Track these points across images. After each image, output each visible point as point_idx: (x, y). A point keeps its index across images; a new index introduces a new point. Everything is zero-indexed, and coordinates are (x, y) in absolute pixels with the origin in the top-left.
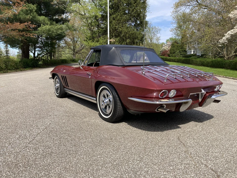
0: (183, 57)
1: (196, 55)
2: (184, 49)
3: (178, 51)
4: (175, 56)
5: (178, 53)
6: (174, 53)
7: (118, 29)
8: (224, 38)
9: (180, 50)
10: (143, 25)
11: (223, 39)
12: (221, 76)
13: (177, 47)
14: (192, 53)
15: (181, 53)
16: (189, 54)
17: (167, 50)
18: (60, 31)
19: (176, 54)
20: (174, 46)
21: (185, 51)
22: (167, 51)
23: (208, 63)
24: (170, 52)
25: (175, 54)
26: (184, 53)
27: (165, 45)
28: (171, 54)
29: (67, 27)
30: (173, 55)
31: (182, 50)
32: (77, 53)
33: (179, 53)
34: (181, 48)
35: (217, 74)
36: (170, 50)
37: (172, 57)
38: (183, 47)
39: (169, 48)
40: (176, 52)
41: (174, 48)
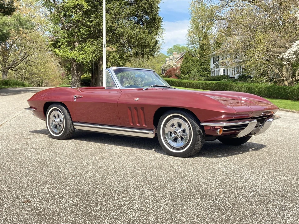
0: (205, 80)
1: (228, 76)
2: (206, 67)
3: (195, 70)
4: (190, 79)
5: (195, 72)
6: (188, 73)
7: (115, 30)
8: (289, 51)
9: (198, 68)
10: (156, 23)
11: (288, 53)
12: (295, 111)
13: (193, 63)
14: (221, 73)
15: (200, 72)
16: (215, 74)
17: (174, 67)
18: (7, 28)
19: (192, 74)
20: (188, 61)
21: (207, 70)
22: (175, 70)
23: (262, 91)
24: (182, 72)
25: (190, 75)
26: (206, 73)
27: (170, 59)
28: (183, 74)
29: (17, 22)
30: (187, 76)
31: (202, 69)
32: (9, 68)
33: (197, 73)
34: (200, 65)
35: (287, 107)
36: (182, 67)
37: (186, 80)
38: (203, 63)
39: (179, 65)
40: (192, 72)
41: (189, 65)
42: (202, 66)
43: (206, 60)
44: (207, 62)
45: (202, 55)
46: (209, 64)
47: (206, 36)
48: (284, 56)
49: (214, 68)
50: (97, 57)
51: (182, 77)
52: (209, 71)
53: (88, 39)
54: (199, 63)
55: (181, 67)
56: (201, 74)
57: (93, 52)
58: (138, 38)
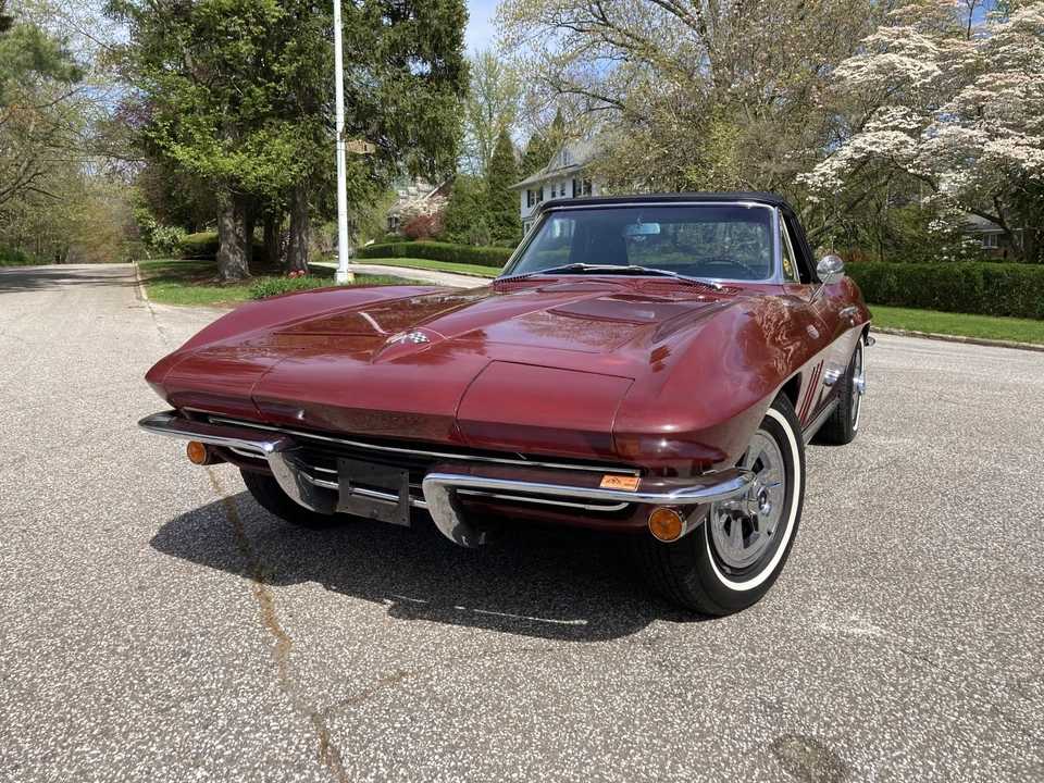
2: (507, 213)
3: (482, 221)
5: (482, 228)
6: (466, 227)
9: (488, 217)
11: (818, 174)
13: (475, 204)
15: (493, 228)
17: (423, 212)
19: (474, 231)
21: (510, 222)
22: (426, 220)
24: (448, 225)
25: (469, 233)
26: (507, 230)
27: (408, 193)
28: (451, 231)
30: (462, 236)
31: (497, 218)
33: (486, 230)
34: (493, 210)
36: (445, 219)
38: (499, 204)
39: (435, 208)
40: (474, 226)
41: (466, 208)
42: (497, 213)
43: (505, 198)
44: (510, 201)
45: (495, 186)
46: (513, 207)
47: (504, 137)
48: (810, 182)
49: (534, 216)
50: (304, 174)
51: (449, 239)
52: (513, 224)
53: (269, 120)
54: (489, 204)
55: (447, 214)
56: (494, 231)
57: (293, 159)
58: (426, 118)
